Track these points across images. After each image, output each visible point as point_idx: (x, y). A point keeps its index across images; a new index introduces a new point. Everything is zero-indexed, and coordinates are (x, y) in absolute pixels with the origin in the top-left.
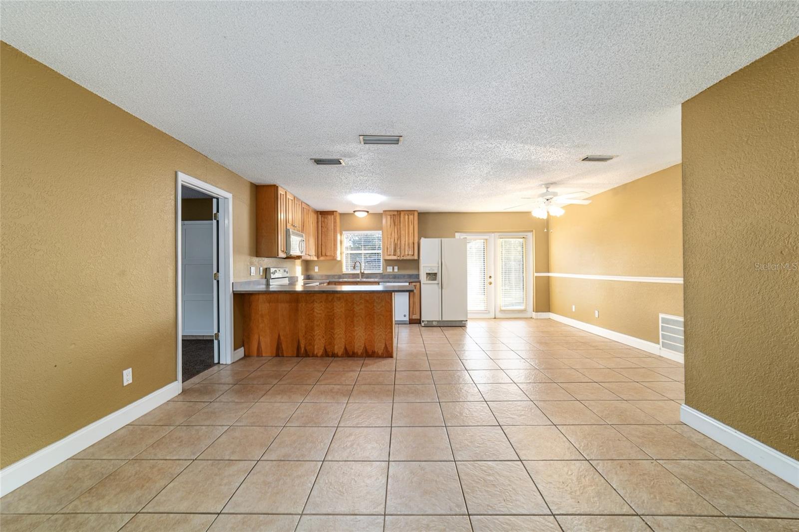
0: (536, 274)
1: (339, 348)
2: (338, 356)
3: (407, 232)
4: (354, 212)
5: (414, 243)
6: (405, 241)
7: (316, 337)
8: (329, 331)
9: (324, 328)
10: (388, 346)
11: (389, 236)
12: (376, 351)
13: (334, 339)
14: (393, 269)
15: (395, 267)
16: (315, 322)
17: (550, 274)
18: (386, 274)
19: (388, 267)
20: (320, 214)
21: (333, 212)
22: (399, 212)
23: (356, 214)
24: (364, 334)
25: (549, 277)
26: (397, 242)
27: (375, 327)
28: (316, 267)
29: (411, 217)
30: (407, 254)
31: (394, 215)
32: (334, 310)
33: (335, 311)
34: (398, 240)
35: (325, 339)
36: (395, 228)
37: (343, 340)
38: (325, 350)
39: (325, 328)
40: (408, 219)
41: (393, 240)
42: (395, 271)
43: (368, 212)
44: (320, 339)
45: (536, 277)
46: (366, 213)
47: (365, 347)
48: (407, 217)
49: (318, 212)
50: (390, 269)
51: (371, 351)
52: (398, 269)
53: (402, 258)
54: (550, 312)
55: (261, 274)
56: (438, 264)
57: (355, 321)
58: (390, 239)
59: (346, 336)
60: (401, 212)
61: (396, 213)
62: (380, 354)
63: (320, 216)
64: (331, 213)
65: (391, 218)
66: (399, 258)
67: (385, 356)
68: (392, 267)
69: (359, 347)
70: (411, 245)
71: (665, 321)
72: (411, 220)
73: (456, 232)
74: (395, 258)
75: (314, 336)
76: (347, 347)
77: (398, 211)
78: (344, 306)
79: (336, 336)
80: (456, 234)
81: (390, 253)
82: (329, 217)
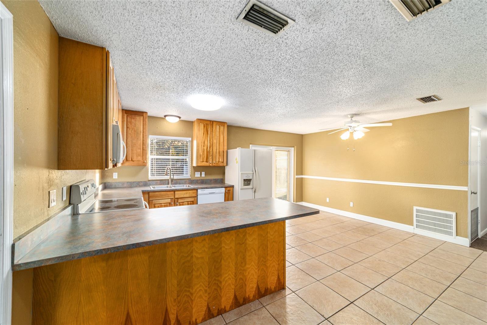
0: (296, 177)
1: (226, 300)
2: (225, 311)
3: (218, 141)
4: (165, 116)
5: (223, 152)
6: (216, 150)
7: (194, 295)
8: (215, 280)
9: (207, 278)
10: (280, 277)
11: (202, 144)
12: (269, 287)
13: (221, 289)
14: (201, 174)
15: (202, 172)
16: (194, 273)
17: (303, 176)
18: (194, 179)
19: (196, 172)
20: (126, 113)
21: (143, 112)
22: (212, 122)
23: (167, 118)
24: (257, 271)
25: (302, 178)
26: (210, 150)
27: (269, 258)
28: (114, 173)
29: (222, 128)
30: (217, 160)
31: (207, 124)
32: (221, 248)
33: (223, 249)
34: (210, 148)
35: (209, 294)
36: (207, 137)
37: (233, 287)
38: (209, 308)
39: (209, 278)
40: (220, 129)
41: (205, 148)
42: (202, 176)
43: (180, 118)
44: (201, 297)
45: (296, 178)
46: (178, 119)
47: (258, 286)
48: (218, 127)
50: (197, 175)
51: (264, 289)
52: (205, 175)
53: (214, 165)
54: (302, 201)
55: (64, 199)
56: (253, 171)
57: (247, 257)
58: (203, 146)
59: (236, 280)
60: (214, 122)
61: (209, 123)
62: (273, 289)
63: (126, 115)
64: (141, 113)
65: (204, 126)
66: (211, 165)
67: (277, 290)
68: (200, 173)
69: (251, 290)
70: (221, 153)
71: (418, 211)
72: (222, 131)
73: (251, 144)
74: (207, 164)
75: (192, 294)
76: (237, 294)
77: (210, 121)
78: (234, 239)
79: (223, 283)
80: (251, 145)
81: (203, 160)
82: (138, 118)
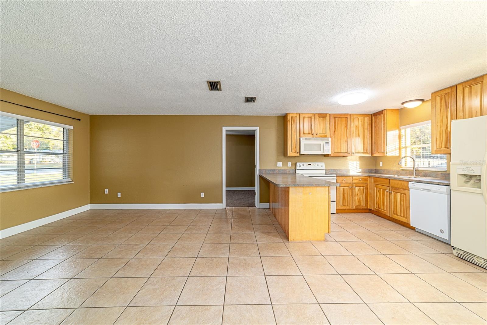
4: (403, 104)
11: (439, 124)
20: (374, 116)
21: (382, 111)
22: (454, 88)
23: (406, 105)
28: (381, 162)
29: (476, 88)
31: (446, 94)
36: (447, 112)
40: (472, 92)
46: (421, 102)
49: (371, 115)
55: (289, 166)
60: (458, 86)
61: (448, 91)
63: (374, 117)
64: (381, 113)
65: (441, 99)
72: (477, 92)
77: (451, 87)
81: (441, 146)
82: (379, 116)
